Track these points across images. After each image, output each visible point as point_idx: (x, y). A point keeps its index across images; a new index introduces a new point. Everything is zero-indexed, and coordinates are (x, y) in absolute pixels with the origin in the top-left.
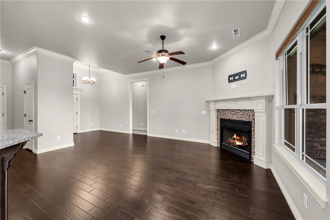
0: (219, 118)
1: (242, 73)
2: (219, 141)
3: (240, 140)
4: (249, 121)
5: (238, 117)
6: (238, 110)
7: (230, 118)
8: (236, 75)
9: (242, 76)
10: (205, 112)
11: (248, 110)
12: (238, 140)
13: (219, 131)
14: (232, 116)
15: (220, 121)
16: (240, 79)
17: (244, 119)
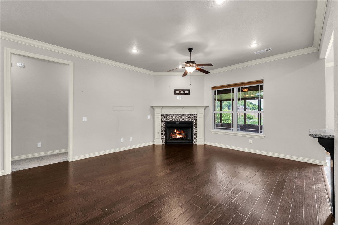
0: (164, 121)
1: (187, 90)
2: (164, 139)
3: (179, 134)
4: (192, 121)
5: (183, 119)
6: (183, 114)
7: (176, 120)
8: (182, 90)
9: (186, 92)
10: (149, 116)
11: (191, 114)
12: (178, 134)
13: (164, 131)
14: (178, 119)
15: (165, 123)
16: (184, 94)
17: (187, 120)
